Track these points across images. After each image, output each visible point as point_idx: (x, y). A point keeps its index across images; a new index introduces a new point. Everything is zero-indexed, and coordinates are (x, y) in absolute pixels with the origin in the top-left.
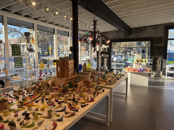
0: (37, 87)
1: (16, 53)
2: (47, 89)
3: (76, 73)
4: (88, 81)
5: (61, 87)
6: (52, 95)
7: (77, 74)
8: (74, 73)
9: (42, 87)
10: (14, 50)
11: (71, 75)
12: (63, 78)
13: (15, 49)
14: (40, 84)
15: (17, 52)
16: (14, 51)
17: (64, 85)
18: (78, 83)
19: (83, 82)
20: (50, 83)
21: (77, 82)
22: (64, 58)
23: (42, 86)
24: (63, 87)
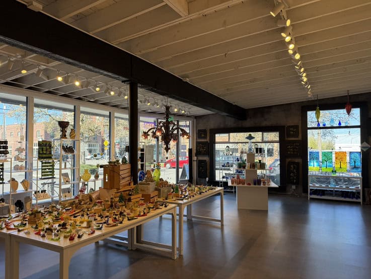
0: (77, 201)
1: (44, 156)
2: (90, 204)
3: (132, 184)
4: (149, 194)
5: (108, 201)
6: (95, 210)
7: (134, 185)
8: (129, 184)
9: (83, 202)
10: (43, 151)
11: (125, 186)
12: (112, 189)
13: (44, 148)
14: (81, 198)
15: (46, 154)
16: (41, 152)
17: (112, 198)
18: (132, 197)
19: (141, 195)
20: (94, 196)
21: (131, 195)
22: (115, 162)
23: (83, 200)
24: (111, 202)
